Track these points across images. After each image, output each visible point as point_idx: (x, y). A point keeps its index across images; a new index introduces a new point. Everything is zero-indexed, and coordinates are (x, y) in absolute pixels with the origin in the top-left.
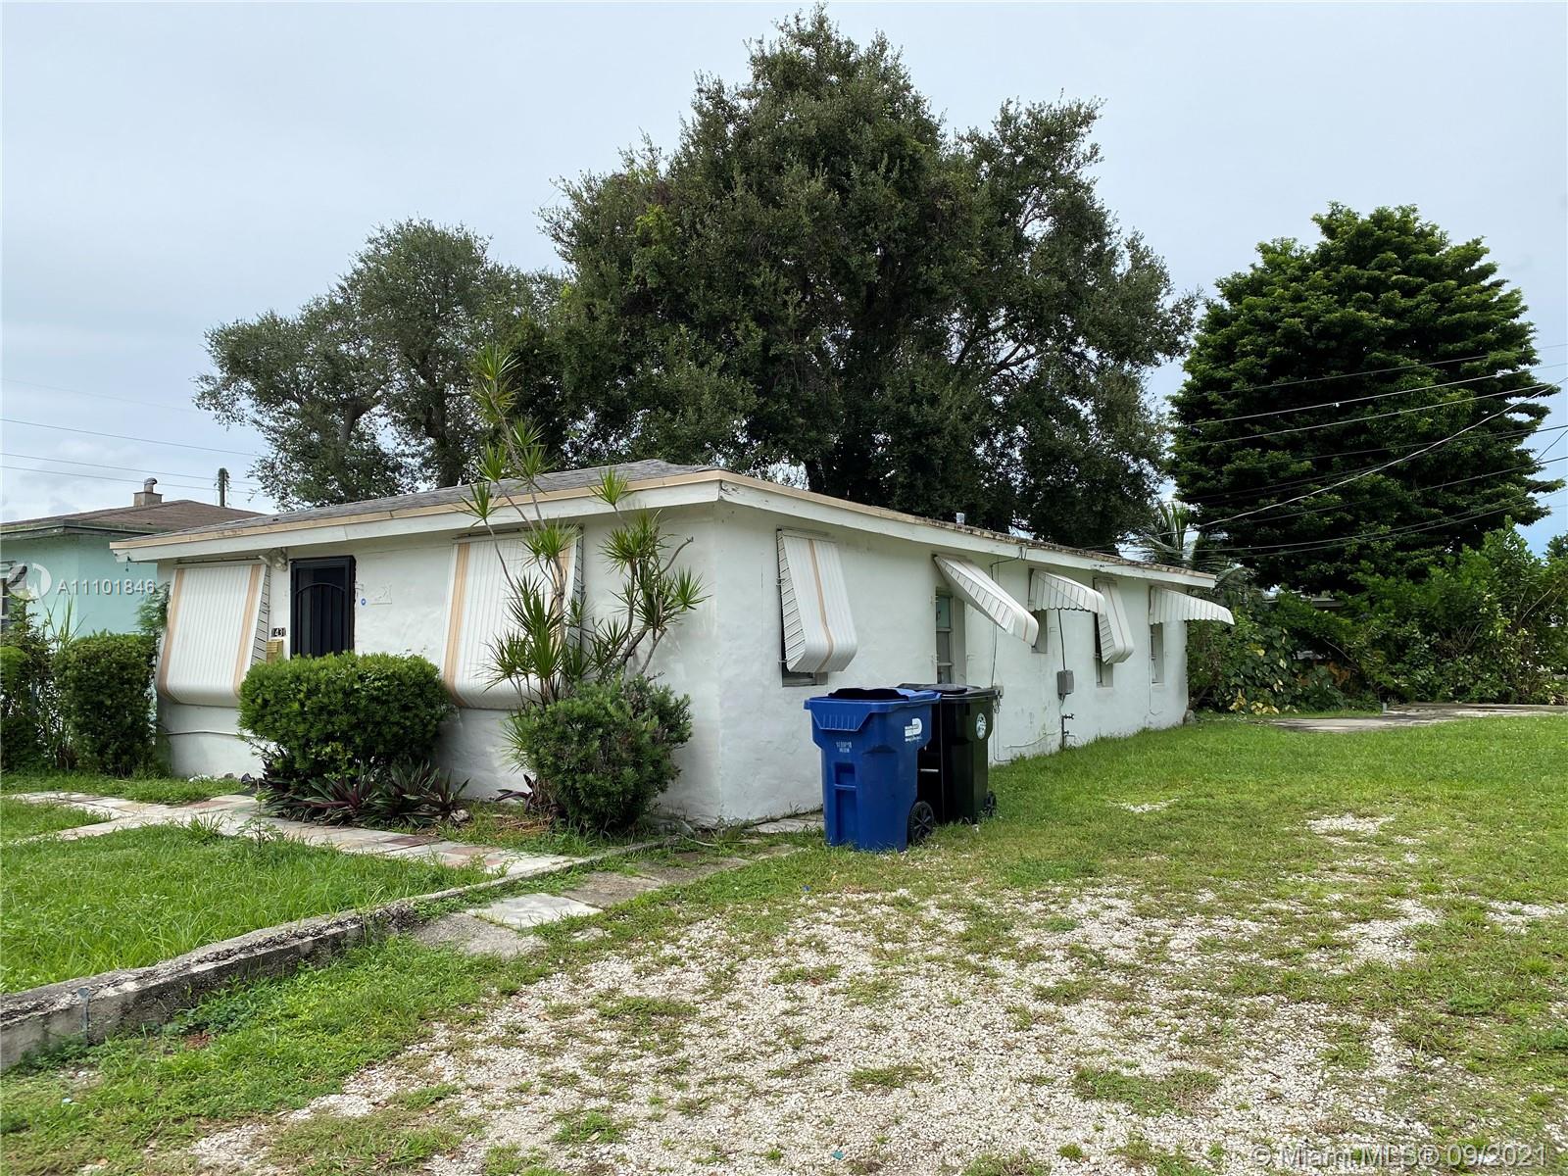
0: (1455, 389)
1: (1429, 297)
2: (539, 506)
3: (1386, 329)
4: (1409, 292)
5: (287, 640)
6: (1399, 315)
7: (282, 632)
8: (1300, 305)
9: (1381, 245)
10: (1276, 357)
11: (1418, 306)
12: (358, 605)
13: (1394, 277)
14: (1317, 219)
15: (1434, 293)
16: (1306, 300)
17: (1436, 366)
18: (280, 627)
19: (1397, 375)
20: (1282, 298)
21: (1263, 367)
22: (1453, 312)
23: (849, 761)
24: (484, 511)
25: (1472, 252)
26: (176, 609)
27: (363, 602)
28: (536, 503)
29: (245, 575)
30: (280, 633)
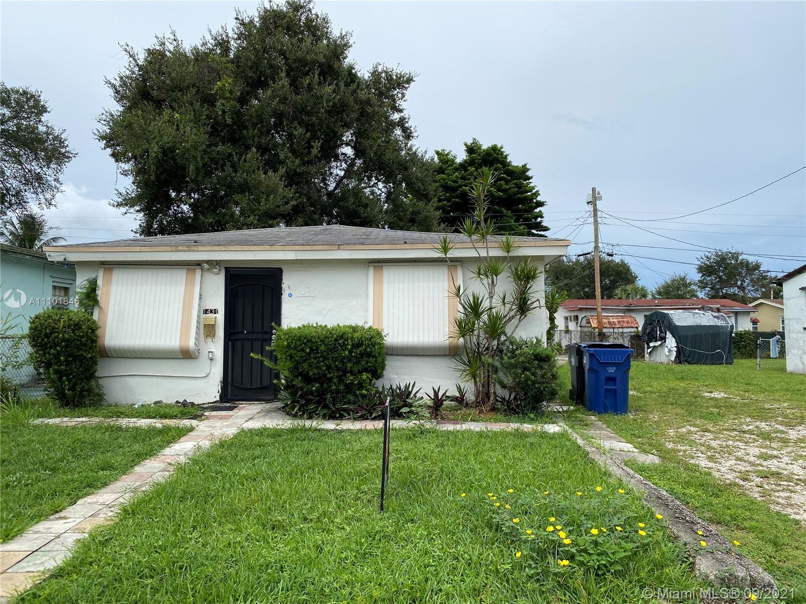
0: (520, 225)
1: (513, 186)
2: (489, 250)
3: (499, 198)
4: (507, 182)
5: (220, 317)
6: (504, 191)
7: (215, 311)
8: (466, 181)
9: (496, 160)
10: (455, 203)
11: (510, 189)
12: (285, 297)
13: (502, 175)
14: (466, 144)
15: (516, 184)
16: (469, 179)
17: (515, 215)
18: (213, 308)
19: (501, 217)
20: (457, 177)
21: (449, 207)
22: (522, 193)
23: (614, 376)
24: (445, 249)
25: (525, 169)
26: (108, 294)
27: (290, 295)
28: (487, 248)
29: (181, 275)
30: (211, 312)
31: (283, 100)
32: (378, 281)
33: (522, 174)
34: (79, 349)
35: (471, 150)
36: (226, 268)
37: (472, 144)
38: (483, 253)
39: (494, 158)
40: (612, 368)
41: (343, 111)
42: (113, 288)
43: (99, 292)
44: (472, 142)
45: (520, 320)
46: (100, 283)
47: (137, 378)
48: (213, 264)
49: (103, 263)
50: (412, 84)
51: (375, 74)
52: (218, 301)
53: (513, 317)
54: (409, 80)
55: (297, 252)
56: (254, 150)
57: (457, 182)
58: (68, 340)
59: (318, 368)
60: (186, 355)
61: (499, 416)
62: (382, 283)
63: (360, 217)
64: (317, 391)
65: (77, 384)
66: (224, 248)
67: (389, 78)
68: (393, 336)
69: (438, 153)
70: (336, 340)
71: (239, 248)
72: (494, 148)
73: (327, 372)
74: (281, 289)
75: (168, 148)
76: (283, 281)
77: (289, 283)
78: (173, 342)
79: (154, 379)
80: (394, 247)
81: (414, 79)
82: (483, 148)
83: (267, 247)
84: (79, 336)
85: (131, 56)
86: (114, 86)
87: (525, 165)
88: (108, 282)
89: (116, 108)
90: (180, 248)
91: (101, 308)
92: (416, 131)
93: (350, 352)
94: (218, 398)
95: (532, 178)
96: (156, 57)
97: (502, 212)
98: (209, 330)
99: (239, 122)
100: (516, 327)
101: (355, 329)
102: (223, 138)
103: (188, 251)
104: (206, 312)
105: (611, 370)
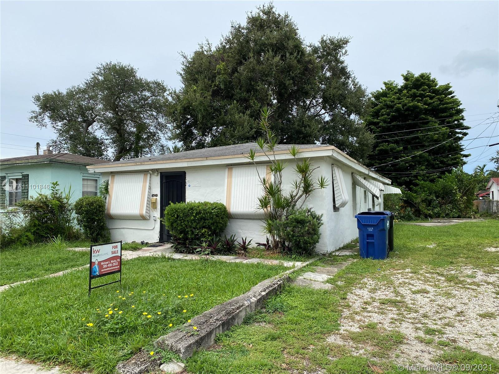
10: (393, 116)
11: (434, 102)
12: (187, 187)
13: (427, 94)
14: (403, 76)
15: (438, 99)
16: (402, 99)
18: (156, 194)
20: (394, 98)
21: (389, 119)
23: (372, 233)
24: (252, 157)
25: (447, 87)
26: (112, 188)
27: (189, 186)
29: (141, 177)
30: (155, 196)
31: (253, 70)
32: (230, 176)
35: (406, 78)
36: (160, 173)
37: (407, 75)
39: (422, 82)
40: (371, 228)
41: (290, 70)
42: (115, 185)
43: (109, 187)
44: (407, 73)
45: (306, 198)
46: (109, 183)
47: (125, 230)
48: (154, 171)
49: (112, 173)
50: (348, 44)
51: (323, 42)
52: (157, 190)
53: (301, 196)
54: (346, 42)
55: (188, 162)
57: (393, 102)
59: (182, 226)
60: (143, 218)
62: (232, 178)
64: (183, 238)
67: (332, 42)
71: (162, 162)
72: (422, 76)
74: (185, 182)
75: (186, 107)
76: (186, 178)
77: (190, 180)
78: (135, 211)
79: (132, 230)
81: (349, 41)
82: (415, 76)
85: (184, 57)
87: (449, 84)
88: (113, 182)
90: (137, 164)
91: (109, 195)
94: (158, 241)
95: (454, 92)
96: (199, 55)
97: (428, 119)
98: (154, 204)
99: (229, 86)
102: (223, 96)
103: (141, 165)
104: (153, 195)
105: (371, 230)
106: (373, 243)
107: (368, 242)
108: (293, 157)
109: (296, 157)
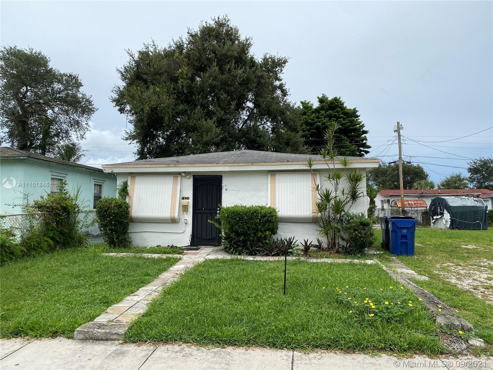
0: (353, 145)
1: (348, 121)
3: (340, 129)
4: (344, 119)
5: (191, 201)
6: (342, 125)
7: (188, 198)
8: (319, 120)
9: (337, 106)
10: (313, 132)
11: (346, 123)
12: (224, 191)
13: (341, 115)
14: (318, 98)
15: (350, 120)
16: (321, 118)
17: (350, 139)
18: (187, 197)
19: (341, 140)
20: (314, 117)
21: (309, 135)
22: (353, 126)
23: (406, 234)
24: (310, 165)
25: (355, 111)
26: (133, 189)
27: (226, 190)
28: (334, 164)
29: (170, 179)
30: (186, 198)
31: (215, 79)
32: (273, 182)
33: (353, 114)
34: (121, 218)
35: (321, 101)
36: (193, 176)
38: (331, 167)
39: (336, 105)
41: (248, 83)
42: (136, 187)
43: (128, 188)
44: (322, 96)
45: (352, 203)
46: (129, 183)
47: (148, 233)
48: (187, 173)
49: (130, 173)
50: (287, 64)
51: (266, 60)
52: (189, 193)
53: (348, 202)
54: (285, 62)
55: (230, 167)
56: (199, 107)
57: (314, 120)
58: (116, 213)
59: (243, 228)
60: (173, 221)
61: (341, 256)
62: (275, 183)
63: (257, 143)
64: (243, 240)
65: (119, 236)
66: (193, 166)
67: (273, 61)
68: (282, 211)
69: (302, 103)
70: (252, 214)
71: (200, 165)
72: (336, 99)
73: (248, 230)
74: (221, 186)
75: (154, 108)
76: (223, 182)
77: (226, 183)
78: (166, 214)
79: (157, 234)
80: (282, 163)
81: (288, 61)
82: (329, 99)
83: (215, 165)
84: (121, 211)
85: (131, 56)
86: (121, 72)
87: (355, 108)
88: (133, 183)
89: (122, 84)
90: (170, 165)
91: (130, 196)
92: (289, 91)
93: (260, 220)
94: (189, 244)
95: (359, 116)
96: (144, 55)
97: (341, 137)
98: (185, 208)
99: (191, 91)
100: (350, 207)
101: (262, 208)
102: (182, 100)
103: (175, 167)
104: (183, 198)
105: (404, 231)
106: (407, 242)
107: (402, 242)
108: (344, 167)
109: (347, 167)
